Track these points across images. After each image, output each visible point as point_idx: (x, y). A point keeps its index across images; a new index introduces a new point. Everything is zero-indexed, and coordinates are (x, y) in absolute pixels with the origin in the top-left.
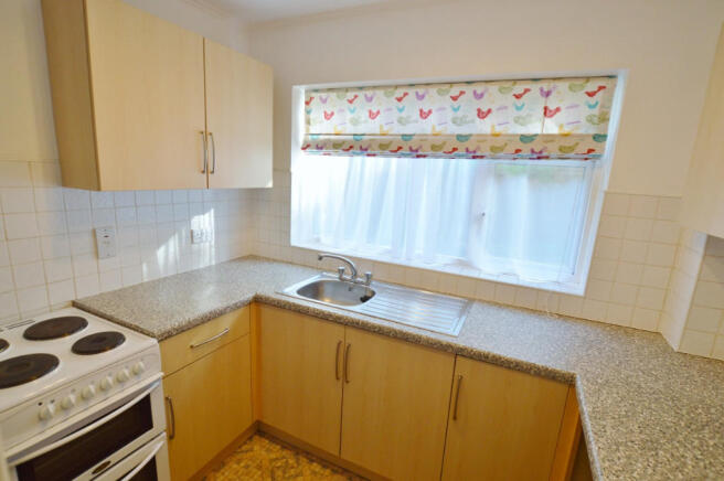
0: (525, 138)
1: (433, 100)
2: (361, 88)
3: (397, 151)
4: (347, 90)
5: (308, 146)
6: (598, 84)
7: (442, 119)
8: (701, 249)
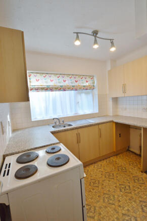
0: (84, 86)
1: (66, 78)
2: (47, 74)
3: (60, 90)
4: (43, 74)
5: (32, 89)
6: (92, 77)
7: (68, 82)
8: (111, 101)
